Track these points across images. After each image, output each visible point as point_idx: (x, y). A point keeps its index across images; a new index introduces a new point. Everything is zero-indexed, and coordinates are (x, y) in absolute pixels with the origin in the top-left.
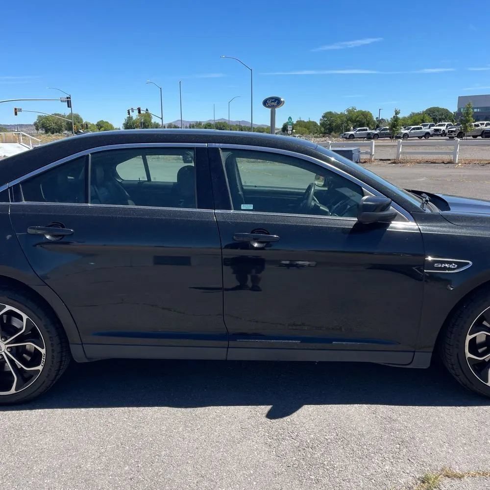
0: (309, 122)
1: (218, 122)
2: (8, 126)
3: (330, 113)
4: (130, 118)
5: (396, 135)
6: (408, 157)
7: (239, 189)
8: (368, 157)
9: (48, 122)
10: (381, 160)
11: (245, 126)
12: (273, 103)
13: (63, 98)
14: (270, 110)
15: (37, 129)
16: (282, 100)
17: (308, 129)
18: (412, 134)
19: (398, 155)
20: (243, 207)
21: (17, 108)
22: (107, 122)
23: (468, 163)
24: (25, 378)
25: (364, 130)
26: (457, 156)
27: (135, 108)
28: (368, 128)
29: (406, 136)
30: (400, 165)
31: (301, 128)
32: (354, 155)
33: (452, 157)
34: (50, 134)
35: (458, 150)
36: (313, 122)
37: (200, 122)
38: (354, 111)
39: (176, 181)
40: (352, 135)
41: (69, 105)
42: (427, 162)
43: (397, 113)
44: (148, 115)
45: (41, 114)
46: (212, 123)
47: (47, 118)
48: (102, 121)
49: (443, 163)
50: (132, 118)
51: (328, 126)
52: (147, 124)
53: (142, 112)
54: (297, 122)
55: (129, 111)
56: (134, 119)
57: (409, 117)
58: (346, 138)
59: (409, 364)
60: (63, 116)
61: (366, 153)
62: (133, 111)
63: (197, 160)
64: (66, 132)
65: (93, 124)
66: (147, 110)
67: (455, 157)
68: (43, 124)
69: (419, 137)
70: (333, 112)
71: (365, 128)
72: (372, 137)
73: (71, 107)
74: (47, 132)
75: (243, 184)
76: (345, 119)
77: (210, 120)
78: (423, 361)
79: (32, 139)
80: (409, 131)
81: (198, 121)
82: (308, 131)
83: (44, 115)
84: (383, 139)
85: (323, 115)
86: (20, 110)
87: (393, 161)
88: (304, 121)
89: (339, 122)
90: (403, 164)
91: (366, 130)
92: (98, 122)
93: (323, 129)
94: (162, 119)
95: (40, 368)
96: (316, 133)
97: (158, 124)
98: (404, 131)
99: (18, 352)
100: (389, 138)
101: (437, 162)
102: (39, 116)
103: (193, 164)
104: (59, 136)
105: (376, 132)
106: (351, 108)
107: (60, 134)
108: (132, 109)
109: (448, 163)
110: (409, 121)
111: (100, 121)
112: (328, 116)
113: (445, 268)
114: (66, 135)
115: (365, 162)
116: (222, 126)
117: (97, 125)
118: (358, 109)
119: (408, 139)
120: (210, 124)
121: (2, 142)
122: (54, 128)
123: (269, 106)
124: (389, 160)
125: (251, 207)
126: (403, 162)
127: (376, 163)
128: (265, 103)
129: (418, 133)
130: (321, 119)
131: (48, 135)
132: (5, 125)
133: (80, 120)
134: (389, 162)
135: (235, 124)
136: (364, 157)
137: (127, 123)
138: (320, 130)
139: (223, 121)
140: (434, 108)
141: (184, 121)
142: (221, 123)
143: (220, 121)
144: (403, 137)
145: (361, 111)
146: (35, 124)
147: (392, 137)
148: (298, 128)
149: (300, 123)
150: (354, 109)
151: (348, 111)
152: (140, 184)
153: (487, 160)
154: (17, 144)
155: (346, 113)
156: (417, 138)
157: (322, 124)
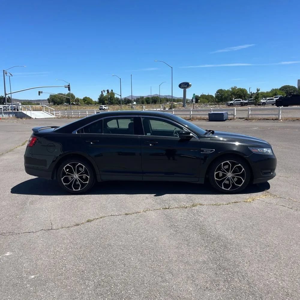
0: (208, 96)
1: (154, 97)
2: (32, 100)
3: (221, 90)
4: (102, 95)
5: (258, 103)
6: (254, 117)
7: (151, 130)
8: (232, 116)
9: (55, 98)
10: (240, 118)
11: (170, 99)
12: (185, 86)
13: (66, 86)
14: (183, 90)
15: (49, 103)
16: (190, 84)
17: (208, 100)
18: (268, 102)
19: (249, 115)
20: (148, 134)
21: (40, 91)
22: (89, 98)
23: (286, 120)
24: (83, 185)
25: (239, 100)
26: (280, 116)
27: (106, 90)
28: (241, 99)
29: (264, 104)
30: (249, 121)
31: (203, 99)
32: (224, 116)
33: (277, 116)
34: (56, 105)
35: (280, 113)
36: (211, 96)
37: (143, 97)
38: (236, 89)
39: (128, 128)
40: (231, 103)
41: (69, 90)
42: (264, 119)
43: (258, 90)
44: (112, 94)
45: (52, 94)
46: (150, 97)
47: (55, 96)
48: (86, 97)
49: (273, 119)
50: (103, 95)
51: (220, 98)
52: (112, 99)
53: (109, 92)
54: (201, 95)
55: (102, 92)
56: (104, 96)
57: (270, 92)
58: (228, 105)
59: (197, 182)
60: (64, 95)
61: (231, 115)
62: (104, 92)
63: (134, 120)
64: (65, 104)
65: (81, 99)
66: (112, 90)
67: (279, 116)
68: (52, 100)
69: (272, 104)
70: (223, 89)
71: (239, 99)
72: (244, 104)
73: (70, 90)
74: (54, 104)
75: (152, 128)
76: (231, 94)
77: (149, 95)
78: (202, 181)
79: (50, 108)
80: (266, 100)
81: (142, 96)
82: (207, 101)
83: (53, 94)
84: (250, 105)
85: (216, 91)
86: (42, 92)
87: (246, 119)
88: (205, 95)
89: (226, 95)
90: (251, 121)
91: (240, 100)
92: (84, 98)
93: (217, 100)
94: (121, 96)
95: (88, 182)
96: (213, 102)
97: (118, 98)
98: (262, 101)
99: (81, 177)
100: (254, 105)
101: (269, 119)
102: (51, 95)
103: (133, 122)
104: (62, 106)
105: (246, 102)
106: (234, 87)
107: (62, 105)
108: (104, 90)
109: (275, 120)
110: (270, 94)
111: (85, 97)
112: (220, 92)
113: (207, 152)
114: (66, 106)
115: (231, 119)
116: (156, 99)
117: (83, 99)
118: (238, 87)
119: (266, 105)
120: (149, 98)
121: (33, 111)
122: (58, 102)
123: (182, 87)
124: (244, 118)
125: (150, 134)
126: (252, 119)
127: (237, 120)
128: (180, 86)
129: (271, 102)
130: (215, 94)
131: (55, 105)
132: (30, 100)
133: (73, 97)
134: (244, 119)
135: (163, 98)
136: (230, 117)
137: (101, 98)
138: (215, 100)
139: (156, 96)
140: (286, 86)
141: (133, 96)
142: (155, 97)
143: (155, 96)
144: (262, 105)
145: (240, 88)
146: (48, 99)
147: (255, 105)
148: (202, 99)
149: (203, 96)
150: (235, 87)
151: (232, 88)
152: (115, 129)
153: (296, 118)
154: (42, 112)
155: (231, 90)
156: (271, 105)
157: (217, 97)
